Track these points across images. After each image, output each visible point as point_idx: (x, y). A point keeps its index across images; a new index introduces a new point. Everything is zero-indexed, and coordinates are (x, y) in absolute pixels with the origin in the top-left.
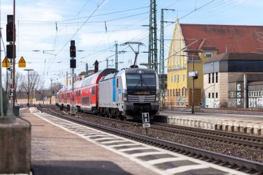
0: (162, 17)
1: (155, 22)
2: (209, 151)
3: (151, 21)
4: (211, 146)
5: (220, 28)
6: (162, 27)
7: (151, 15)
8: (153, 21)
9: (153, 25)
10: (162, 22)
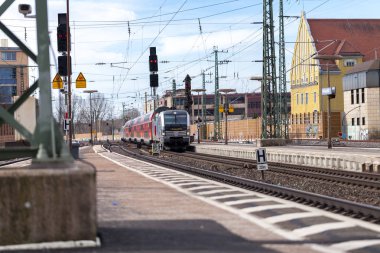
0: (282, 9)
1: (271, 18)
2: (355, 202)
3: (265, 15)
4: (356, 195)
5: (365, 23)
6: (282, 24)
7: (264, 8)
8: (268, 15)
9: (268, 21)
10: (282, 17)
